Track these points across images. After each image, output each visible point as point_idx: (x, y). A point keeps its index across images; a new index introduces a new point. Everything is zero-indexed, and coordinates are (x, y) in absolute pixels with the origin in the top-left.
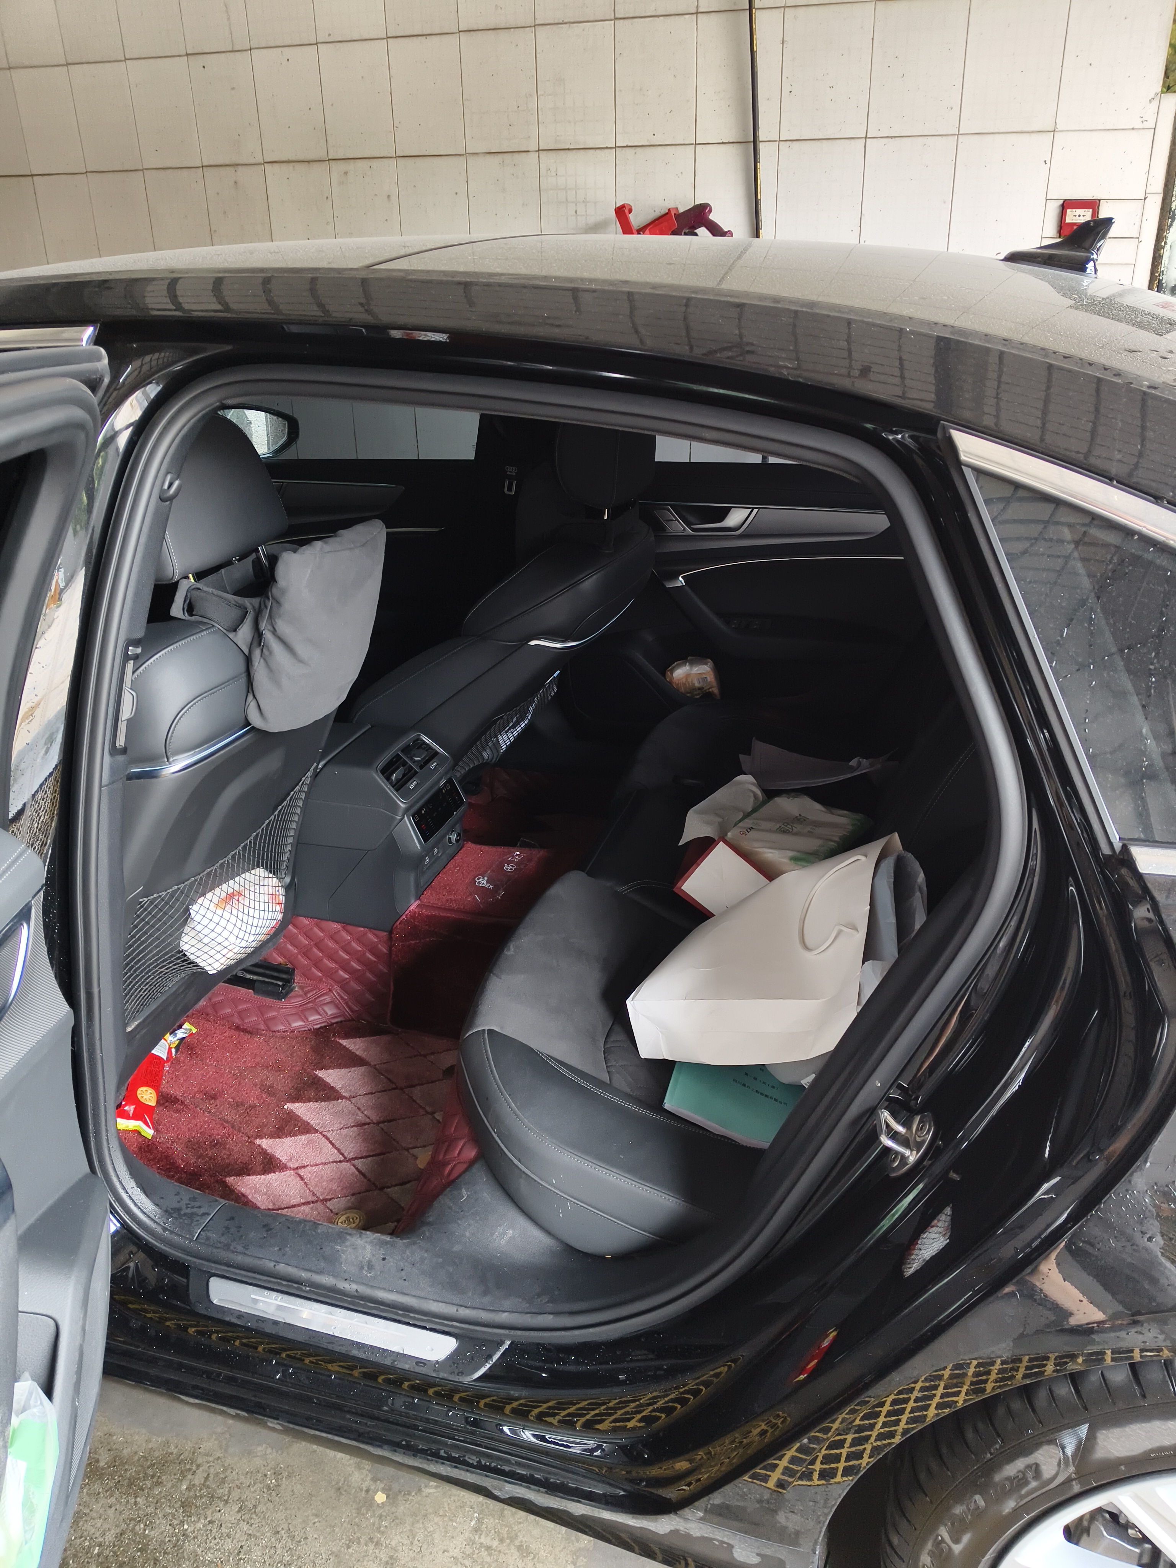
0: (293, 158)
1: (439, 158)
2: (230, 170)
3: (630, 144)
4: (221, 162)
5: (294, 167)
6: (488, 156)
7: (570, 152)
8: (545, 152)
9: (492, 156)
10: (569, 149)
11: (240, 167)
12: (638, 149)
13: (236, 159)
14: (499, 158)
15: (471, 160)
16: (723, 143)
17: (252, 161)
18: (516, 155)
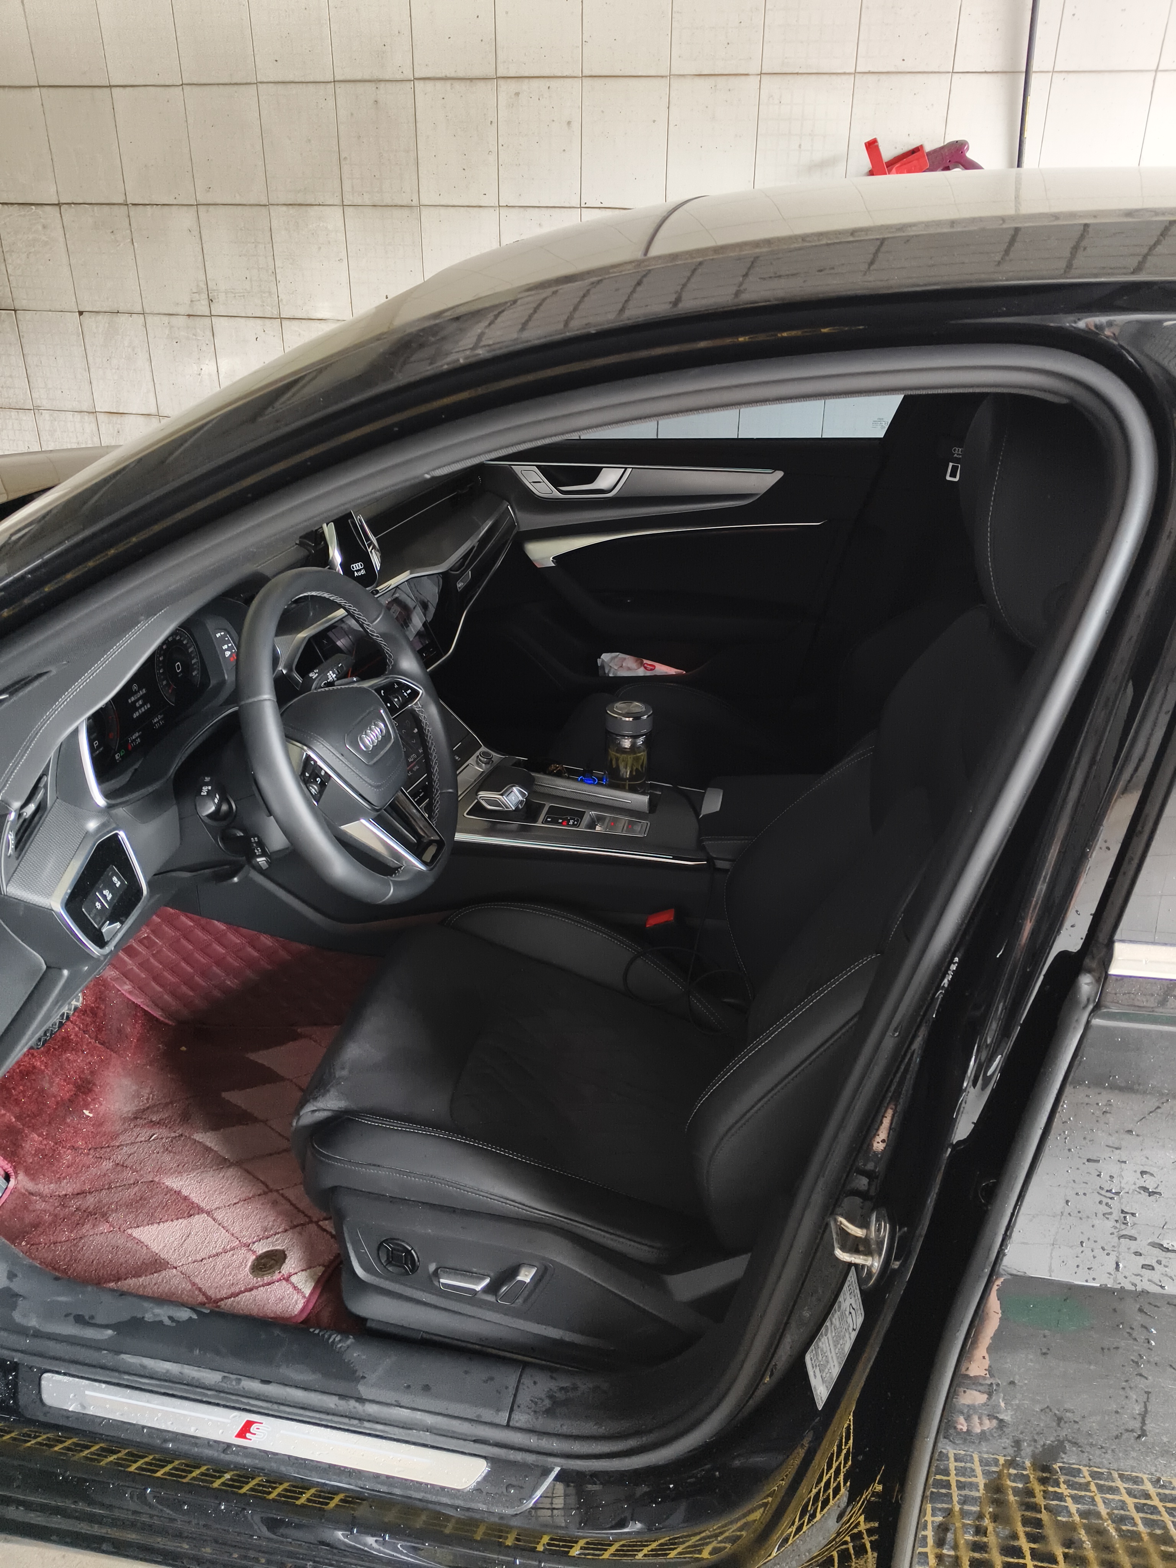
0: (453, 75)
1: (637, 79)
2: (370, 88)
3: (872, 70)
4: (359, 77)
5: (452, 84)
6: (697, 79)
7: (799, 77)
8: (768, 76)
9: (702, 79)
10: (797, 73)
11: (382, 84)
12: (883, 77)
13: (377, 74)
14: (711, 81)
15: (675, 83)
16: (986, 72)
17: (398, 76)
18: (732, 79)
